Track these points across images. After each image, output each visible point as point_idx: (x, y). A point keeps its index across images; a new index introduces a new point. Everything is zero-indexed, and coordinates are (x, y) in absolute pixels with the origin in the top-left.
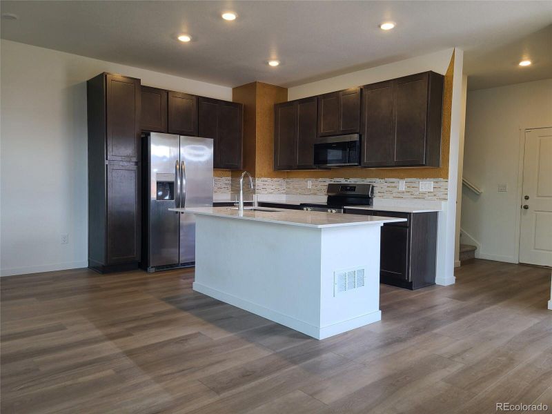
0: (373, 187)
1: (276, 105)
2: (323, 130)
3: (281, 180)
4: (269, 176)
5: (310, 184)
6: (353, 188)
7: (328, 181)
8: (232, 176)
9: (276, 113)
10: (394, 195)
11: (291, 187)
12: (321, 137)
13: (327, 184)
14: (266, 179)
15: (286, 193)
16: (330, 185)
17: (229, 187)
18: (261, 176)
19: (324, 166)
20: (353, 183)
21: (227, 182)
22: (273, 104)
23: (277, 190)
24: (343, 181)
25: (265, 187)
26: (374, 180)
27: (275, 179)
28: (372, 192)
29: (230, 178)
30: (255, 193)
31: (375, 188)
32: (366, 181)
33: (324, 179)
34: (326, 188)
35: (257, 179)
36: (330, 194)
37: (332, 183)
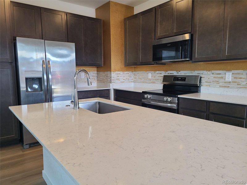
0: (201, 78)
1: (125, 19)
2: (160, 34)
3: (130, 73)
4: (121, 70)
5: (150, 75)
6: (183, 79)
7: (163, 73)
8: (97, 71)
9: (125, 24)
10: (221, 84)
11: (137, 78)
12: (158, 39)
13: (163, 75)
14: (119, 72)
15: (134, 82)
16: (165, 76)
17: (96, 78)
18: (115, 70)
19: (160, 62)
20: (183, 74)
21: (94, 75)
22: (123, 18)
23: (127, 80)
24: (175, 73)
25: (118, 78)
26: (201, 72)
27: (126, 72)
28: (200, 82)
29: (96, 72)
30: (111, 83)
31: (202, 79)
32: (195, 73)
33: (160, 72)
34: (162, 79)
35: (112, 73)
36: (165, 83)
37: (166, 74)
